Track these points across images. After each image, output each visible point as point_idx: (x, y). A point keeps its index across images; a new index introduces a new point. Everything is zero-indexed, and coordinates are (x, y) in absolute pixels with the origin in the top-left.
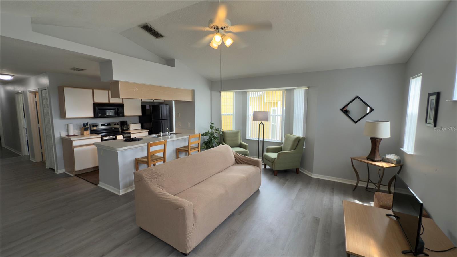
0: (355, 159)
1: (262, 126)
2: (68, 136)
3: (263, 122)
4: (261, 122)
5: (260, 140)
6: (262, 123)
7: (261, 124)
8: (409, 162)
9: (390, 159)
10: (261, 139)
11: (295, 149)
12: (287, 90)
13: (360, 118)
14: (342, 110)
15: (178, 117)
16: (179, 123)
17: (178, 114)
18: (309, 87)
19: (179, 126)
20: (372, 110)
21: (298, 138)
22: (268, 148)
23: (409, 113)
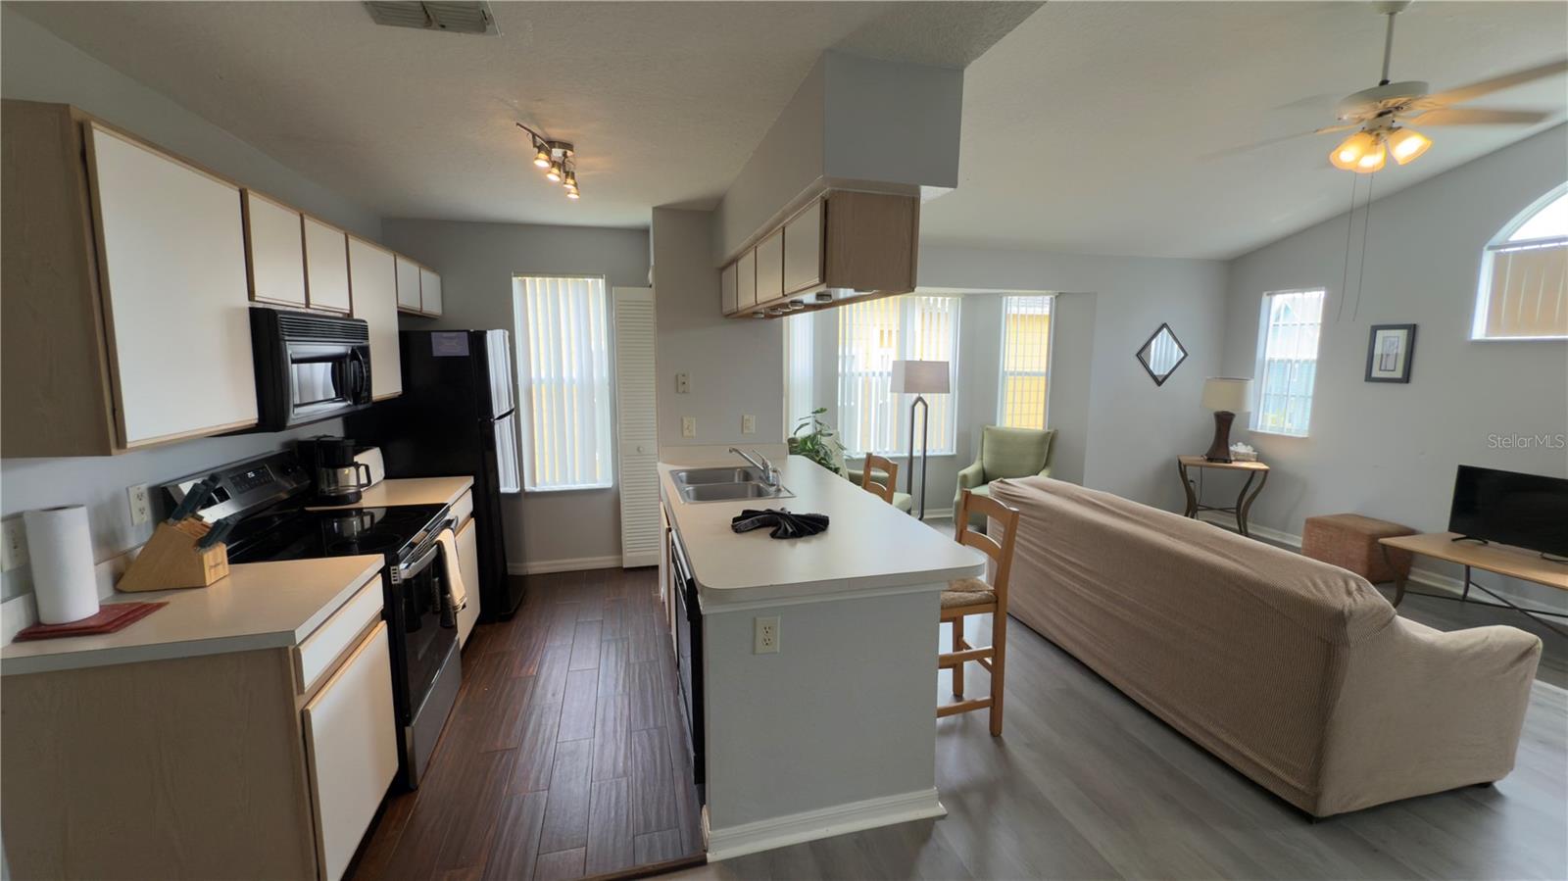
0: (1190, 465)
1: (920, 407)
2: (36, 631)
3: (921, 395)
4: (917, 395)
5: (914, 454)
6: (920, 399)
7: (920, 403)
8: (1282, 453)
9: (1243, 455)
10: (918, 452)
11: (1046, 465)
12: (967, 298)
13: (1166, 373)
14: (1139, 355)
15: (684, 392)
16: (685, 422)
17: (681, 380)
18: (1060, 294)
19: (686, 433)
20: (1186, 355)
21: (1049, 433)
22: (965, 477)
23: (1267, 359)
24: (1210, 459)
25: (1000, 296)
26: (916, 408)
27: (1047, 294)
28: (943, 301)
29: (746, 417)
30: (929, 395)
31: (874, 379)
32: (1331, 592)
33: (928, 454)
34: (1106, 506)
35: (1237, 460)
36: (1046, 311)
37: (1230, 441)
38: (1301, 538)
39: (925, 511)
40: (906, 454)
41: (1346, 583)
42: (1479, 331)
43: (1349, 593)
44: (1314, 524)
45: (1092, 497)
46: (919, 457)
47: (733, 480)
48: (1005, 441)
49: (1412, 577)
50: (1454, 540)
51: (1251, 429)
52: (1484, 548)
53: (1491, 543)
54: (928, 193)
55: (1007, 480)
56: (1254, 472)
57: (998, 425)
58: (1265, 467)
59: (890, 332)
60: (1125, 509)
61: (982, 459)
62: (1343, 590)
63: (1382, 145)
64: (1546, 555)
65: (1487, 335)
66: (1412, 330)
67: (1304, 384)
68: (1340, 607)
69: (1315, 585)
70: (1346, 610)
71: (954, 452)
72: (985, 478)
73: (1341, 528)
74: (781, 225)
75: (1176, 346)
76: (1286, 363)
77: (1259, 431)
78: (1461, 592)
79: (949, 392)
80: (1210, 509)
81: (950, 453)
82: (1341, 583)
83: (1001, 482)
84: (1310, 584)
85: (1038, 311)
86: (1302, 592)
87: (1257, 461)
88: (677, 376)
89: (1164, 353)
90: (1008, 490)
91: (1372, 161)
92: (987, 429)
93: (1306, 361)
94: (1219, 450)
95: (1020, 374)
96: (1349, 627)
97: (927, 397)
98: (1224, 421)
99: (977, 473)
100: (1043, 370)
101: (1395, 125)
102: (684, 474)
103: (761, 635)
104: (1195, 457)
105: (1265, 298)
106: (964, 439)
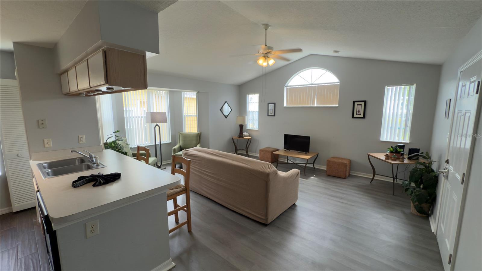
0: (235, 139)
1: (157, 128)
3: (158, 124)
4: (155, 124)
5: (157, 144)
6: (157, 125)
8: (254, 134)
9: (246, 135)
10: (158, 143)
11: (199, 143)
12: (170, 92)
13: (228, 115)
14: (220, 110)
15: (43, 128)
16: (46, 141)
17: (41, 122)
18: (199, 92)
19: (47, 146)
20: (232, 110)
21: (199, 133)
22: (175, 149)
23: (249, 111)
24: (239, 137)
25: (181, 92)
26: (156, 128)
27: (195, 92)
28: (162, 92)
29: (80, 136)
30: (160, 123)
31: (139, 119)
32: (266, 169)
33: (161, 143)
34: (215, 154)
35: (245, 137)
36: (195, 97)
37: (243, 132)
38: (259, 154)
39: (162, 162)
40: (154, 144)
41: (268, 166)
42: (285, 105)
43: (269, 168)
44: (261, 151)
45: (212, 152)
46: (158, 145)
47: (75, 163)
48: (186, 137)
49: (279, 160)
50: (285, 151)
51: (247, 129)
52: (289, 152)
53: (291, 150)
54: (149, 55)
55: (187, 149)
56: (248, 139)
57: (184, 132)
58: (251, 138)
59: (144, 102)
60: (220, 154)
61: (180, 143)
62: (268, 168)
63: (266, 61)
64: (299, 152)
65: (286, 105)
66: (275, 104)
67: (256, 116)
68: (268, 172)
69: (263, 167)
70: (269, 173)
71: (171, 142)
72: (181, 149)
73: (266, 151)
74: (87, 58)
75: (229, 107)
76: (252, 112)
77: (249, 129)
78: (287, 162)
79: (167, 122)
80: (240, 150)
81: (170, 142)
82: (267, 166)
83: (186, 150)
84: (262, 168)
85: (193, 97)
86: (261, 170)
87: (249, 136)
88: (38, 121)
89: (227, 109)
90: (187, 152)
91: (265, 64)
92: (181, 133)
93: (256, 111)
94: (241, 135)
95: (189, 116)
96: (270, 177)
97: (159, 124)
98: (241, 127)
99: (178, 148)
100: (196, 114)
101: (268, 56)
102: (46, 164)
103: (89, 229)
104: (236, 137)
105: (247, 96)
106: (173, 137)
